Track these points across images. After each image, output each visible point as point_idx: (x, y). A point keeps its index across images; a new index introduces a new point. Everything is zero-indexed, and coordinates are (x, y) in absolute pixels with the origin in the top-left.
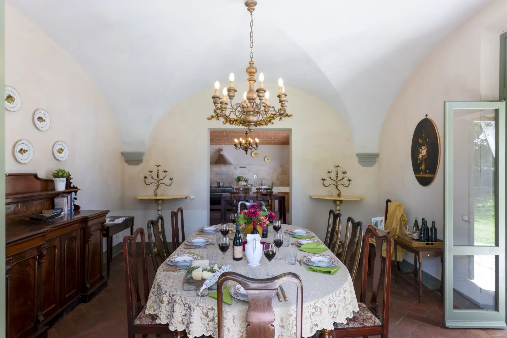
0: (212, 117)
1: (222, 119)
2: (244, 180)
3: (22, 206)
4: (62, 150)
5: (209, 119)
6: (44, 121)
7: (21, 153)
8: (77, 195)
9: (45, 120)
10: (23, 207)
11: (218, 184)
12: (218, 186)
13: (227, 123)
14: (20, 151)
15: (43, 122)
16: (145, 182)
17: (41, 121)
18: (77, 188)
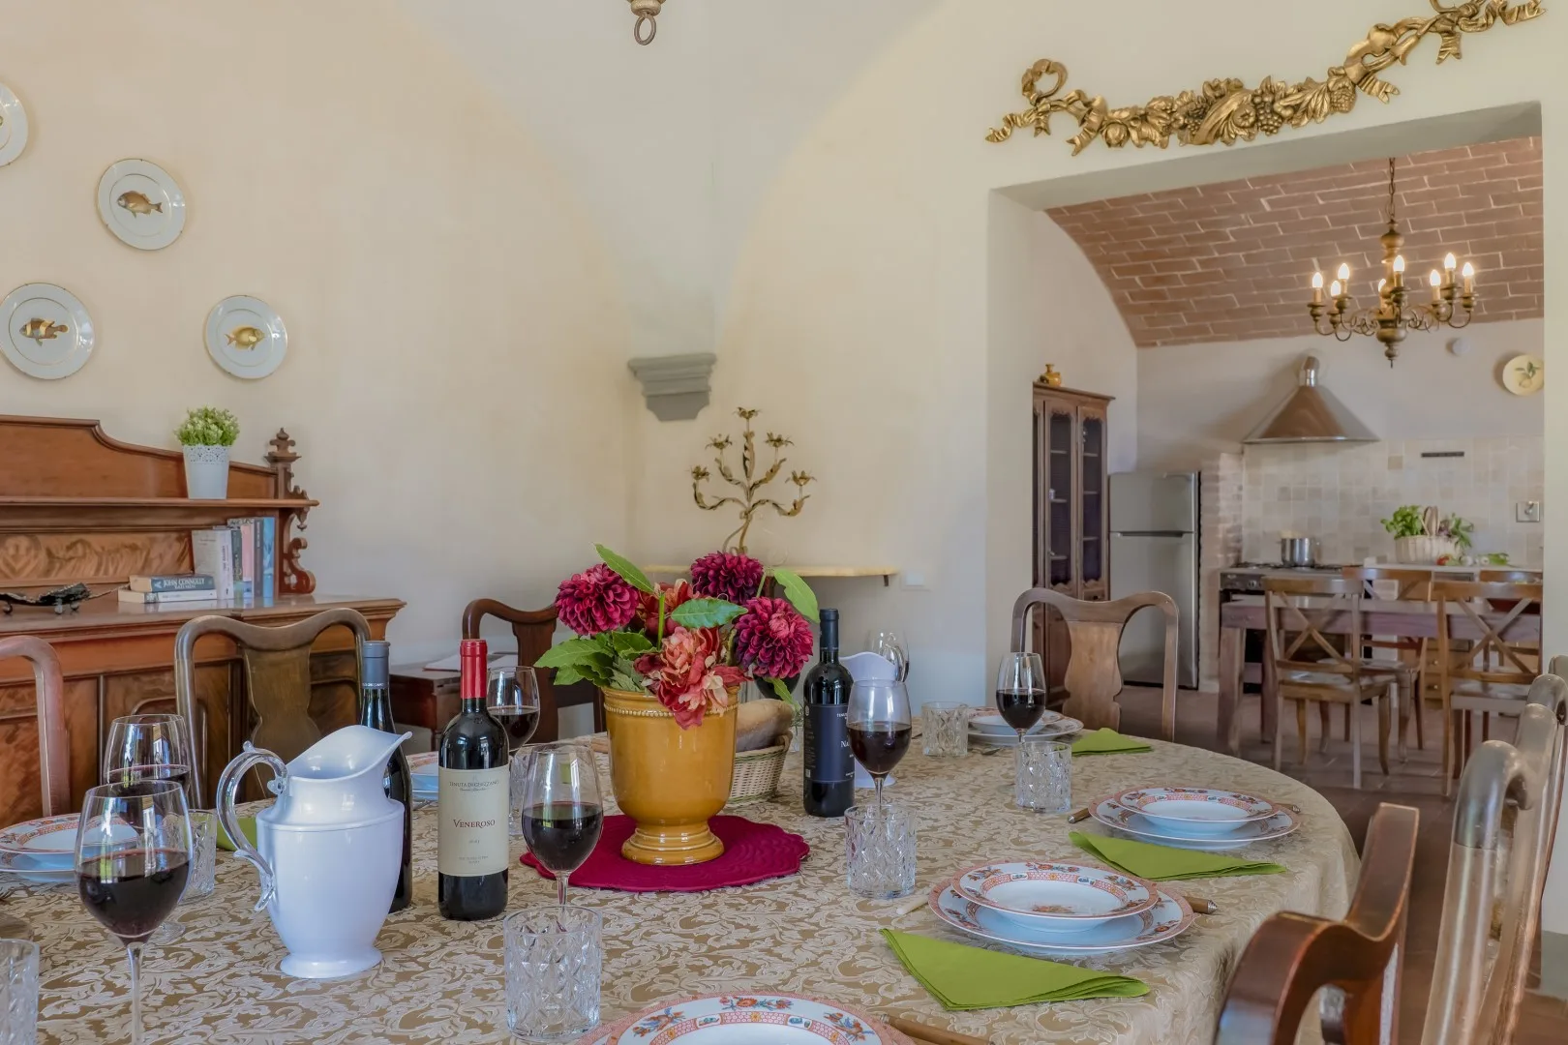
0: (1011, 121)
1: (1065, 125)
2: (1441, 530)
3: (28, 550)
4: (254, 335)
5: (995, 137)
6: (153, 211)
7: (32, 336)
8: (305, 527)
9: (158, 207)
10: (33, 552)
11: (1283, 550)
12: (1284, 560)
13: (1093, 142)
14: (29, 329)
15: (147, 212)
16: (697, 497)
17: (141, 207)
18: (302, 496)
